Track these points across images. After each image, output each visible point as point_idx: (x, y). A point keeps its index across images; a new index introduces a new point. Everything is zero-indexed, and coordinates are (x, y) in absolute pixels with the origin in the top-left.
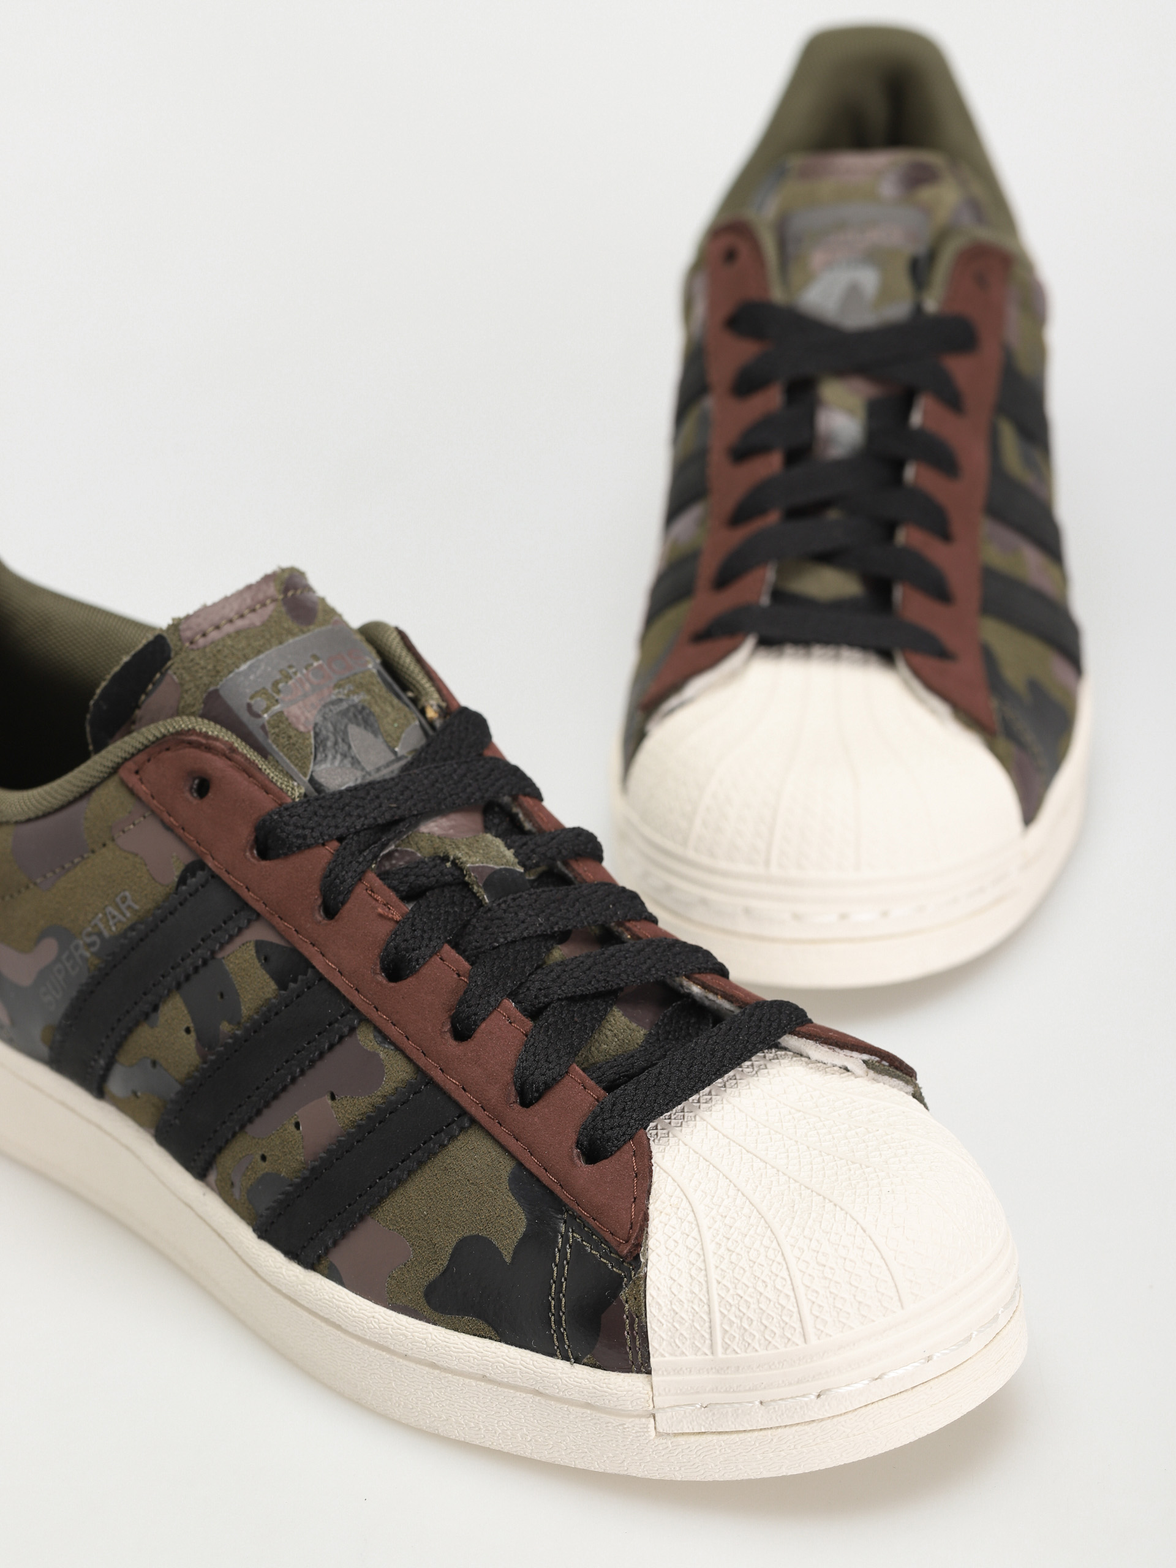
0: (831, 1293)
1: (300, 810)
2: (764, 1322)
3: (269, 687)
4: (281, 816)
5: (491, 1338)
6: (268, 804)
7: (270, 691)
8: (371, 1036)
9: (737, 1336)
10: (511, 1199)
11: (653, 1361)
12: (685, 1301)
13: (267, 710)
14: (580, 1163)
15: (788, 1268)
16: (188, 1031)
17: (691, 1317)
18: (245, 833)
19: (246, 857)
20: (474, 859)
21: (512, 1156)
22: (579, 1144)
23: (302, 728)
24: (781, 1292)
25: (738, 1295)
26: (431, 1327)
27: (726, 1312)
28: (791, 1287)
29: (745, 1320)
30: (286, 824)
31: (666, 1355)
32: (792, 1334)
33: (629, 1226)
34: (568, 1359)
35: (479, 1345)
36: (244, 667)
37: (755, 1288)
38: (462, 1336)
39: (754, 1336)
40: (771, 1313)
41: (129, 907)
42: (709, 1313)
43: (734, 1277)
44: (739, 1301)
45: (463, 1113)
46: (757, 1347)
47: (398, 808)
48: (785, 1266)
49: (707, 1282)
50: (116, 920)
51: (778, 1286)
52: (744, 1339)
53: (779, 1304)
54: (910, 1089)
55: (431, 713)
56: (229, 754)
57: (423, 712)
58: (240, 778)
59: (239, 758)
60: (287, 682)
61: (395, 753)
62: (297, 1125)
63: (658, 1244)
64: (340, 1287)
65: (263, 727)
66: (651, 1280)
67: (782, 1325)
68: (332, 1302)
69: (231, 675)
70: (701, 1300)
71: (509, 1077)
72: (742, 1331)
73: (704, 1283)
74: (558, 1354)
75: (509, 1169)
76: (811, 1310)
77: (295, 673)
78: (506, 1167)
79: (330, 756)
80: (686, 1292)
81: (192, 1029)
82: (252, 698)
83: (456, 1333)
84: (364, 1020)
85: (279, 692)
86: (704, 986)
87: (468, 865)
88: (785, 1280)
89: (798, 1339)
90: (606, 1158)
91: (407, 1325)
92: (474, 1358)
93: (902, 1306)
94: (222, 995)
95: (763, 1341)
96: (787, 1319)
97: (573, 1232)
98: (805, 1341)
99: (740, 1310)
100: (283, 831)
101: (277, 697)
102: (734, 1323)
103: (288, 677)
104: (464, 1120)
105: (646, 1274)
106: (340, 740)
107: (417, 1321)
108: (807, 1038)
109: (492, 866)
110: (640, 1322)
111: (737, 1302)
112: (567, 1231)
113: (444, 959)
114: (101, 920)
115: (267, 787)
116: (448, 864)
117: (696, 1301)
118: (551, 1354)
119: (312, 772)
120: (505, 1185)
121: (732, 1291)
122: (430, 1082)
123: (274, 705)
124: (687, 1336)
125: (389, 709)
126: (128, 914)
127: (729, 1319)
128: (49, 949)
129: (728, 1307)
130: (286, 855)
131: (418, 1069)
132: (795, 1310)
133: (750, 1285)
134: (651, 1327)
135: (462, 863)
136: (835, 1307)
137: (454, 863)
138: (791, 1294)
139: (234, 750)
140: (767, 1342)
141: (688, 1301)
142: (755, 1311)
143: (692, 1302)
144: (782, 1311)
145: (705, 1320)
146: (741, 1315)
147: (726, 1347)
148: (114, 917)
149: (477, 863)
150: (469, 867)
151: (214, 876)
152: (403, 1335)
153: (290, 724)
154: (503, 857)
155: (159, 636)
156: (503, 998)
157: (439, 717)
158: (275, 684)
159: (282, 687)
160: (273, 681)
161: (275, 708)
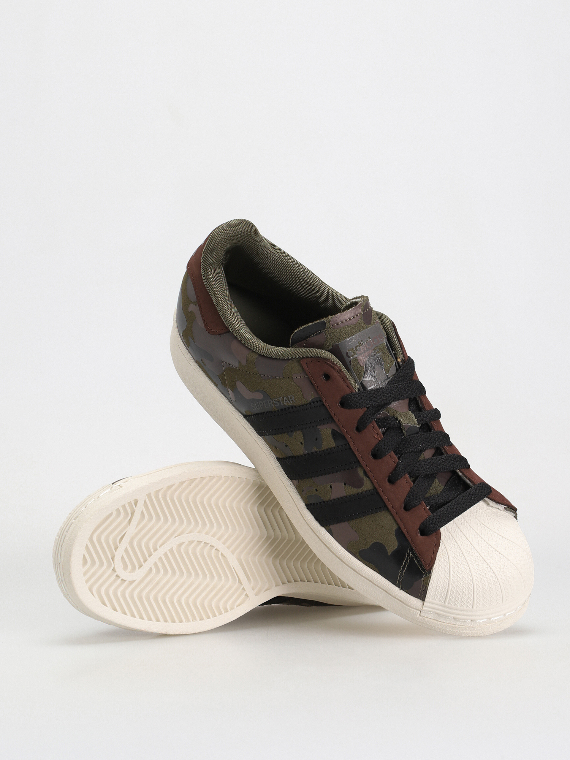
0: (484, 596)
1: (357, 396)
2: (462, 600)
4: (351, 397)
5: (377, 572)
6: (348, 391)
7: (354, 349)
8: (362, 471)
9: (453, 601)
10: (395, 537)
11: (426, 599)
12: (441, 587)
13: (352, 356)
14: (419, 535)
15: (473, 587)
16: (302, 443)
17: (441, 592)
18: (338, 398)
19: (336, 404)
20: (405, 422)
21: (398, 524)
22: (419, 529)
23: (362, 365)
24: (470, 593)
25: (457, 590)
26: (359, 562)
27: (452, 594)
28: (473, 592)
29: (457, 598)
30: (352, 400)
31: (431, 599)
32: (469, 605)
33: (430, 561)
34: (400, 588)
35: (373, 573)
36: (348, 339)
37: (463, 590)
38: (368, 568)
39: (458, 603)
40: (465, 598)
41: (292, 401)
42: (447, 593)
43: (457, 585)
44: (457, 592)
45: (385, 506)
46: (458, 605)
47: (386, 400)
48: (473, 586)
49: (449, 583)
50: (286, 402)
51: (469, 591)
52: (455, 602)
53: (468, 596)
54: (514, 515)
55: (399, 360)
56: (340, 371)
57: (396, 359)
58: (341, 381)
59: (342, 373)
60: (360, 347)
61: (387, 376)
62: (331, 487)
63: (436, 567)
64: (331, 537)
65: (350, 362)
66: (432, 578)
67: (467, 602)
68: (328, 541)
69: (343, 341)
70: (445, 588)
71: (403, 501)
72: (455, 600)
73: (448, 583)
74: (397, 585)
75: (396, 528)
76: (477, 600)
78: (395, 527)
79: (368, 376)
80: (442, 584)
81: (303, 443)
82: (348, 350)
83: (366, 566)
84: (361, 467)
85: (357, 350)
86: (463, 474)
87: (403, 423)
88: (472, 590)
89: (471, 607)
90: (426, 536)
91: (351, 558)
92: (370, 576)
93: (502, 602)
94: (316, 439)
95: (460, 604)
96: (469, 601)
97: (411, 553)
98: (473, 608)
99: (456, 595)
100: (351, 402)
101: (356, 352)
102: (453, 597)
103: (360, 345)
104: (385, 507)
105: (431, 576)
106: (372, 370)
107: (354, 558)
108: (490, 500)
109: (410, 425)
110: (426, 588)
111: (456, 592)
112: (409, 552)
113: (391, 456)
114: (281, 399)
115: (349, 386)
116: (397, 421)
117: (444, 588)
118: (395, 585)
119: (362, 380)
120: (394, 532)
121: (455, 589)
122: (378, 493)
124: (438, 596)
125: (388, 358)
126: (291, 402)
127: (452, 596)
128: (259, 396)
129: (453, 593)
130: (349, 409)
131: (375, 488)
132: (472, 599)
133: (461, 588)
134: (429, 591)
135: (401, 422)
136: (484, 600)
137: (399, 421)
138: (472, 594)
139: (340, 370)
140: (461, 605)
141: (442, 587)
142: (461, 596)
143: (443, 588)
144: (468, 598)
145: (445, 594)
146: (456, 596)
147: (449, 603)
148: (286, 401)
149: (406, 423)
151: (323, 405)
152: (349, 560)
153: (358, 362)
154: (414, 422)
155: (324, 322)
156: (406, 473)
157: (401, 362)
158: (356, 347)
159: (358, 348)
160: (356, 346)
161: (355, 356)
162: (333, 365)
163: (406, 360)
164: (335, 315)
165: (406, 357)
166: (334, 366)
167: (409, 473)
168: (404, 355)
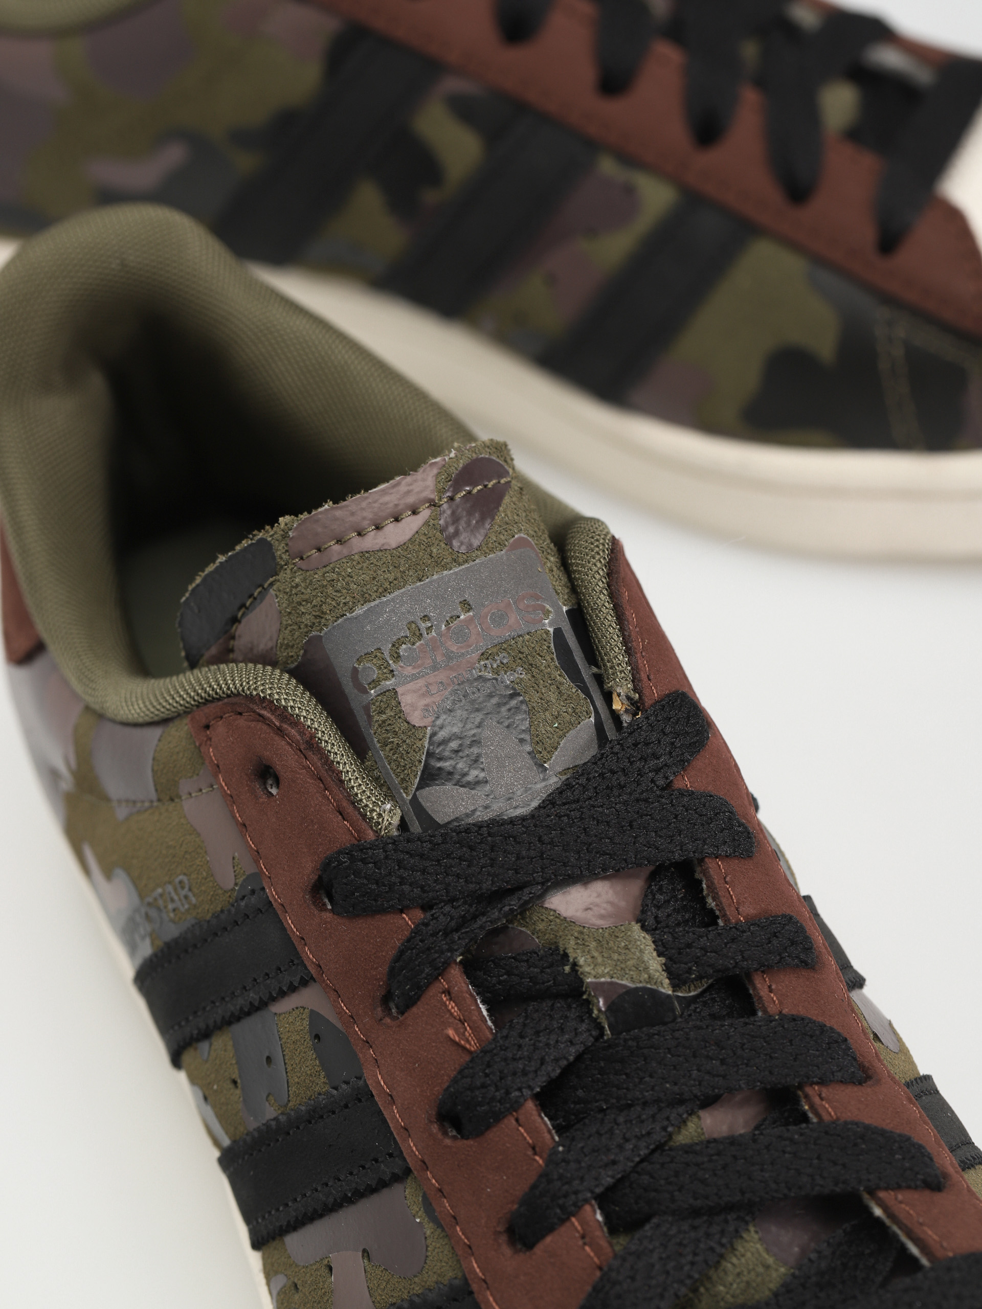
1: (385, 852)
3: (387, 649)
7: (387, 655)
8: (419, 1198)
18: (309, 868)
19: (305, 900)
20: (600, 970)
36: (359, 611)
41: (187, 897)
55: (619, 703)
57: (608, 697)
60: (413, 644)
65: (367, 709)
77: (429, 629)
82: (359, 660)
85: (397, 657)
87: (589, 980)
101: (393, 666)
109: (625, 982)
113: (521, 1122)
115: (345, 808)
116: (567, 969)
119: (417, 789)
122: (472, 1295)
123: (386, 679)
125: (553, 697)
126: (186, 906)
135: (582, 973)
137: (573, 969)
149: (603, 976)
150: (591, 983)
151: (272, 905)
153: (401, 711)
154: (646, 969)
155: (262, 540)
156: (586, 1201)
157: (627, 711)
158: (396, 645)
159: (405, 650)
160: (395, 638)
161: (389, 684)
162: (282, 722)
163: (648, 702)
164: (310, 512)
165: (646, 692)
166: (285, 726)
167: (604, 1200)
168: (640, 680)
